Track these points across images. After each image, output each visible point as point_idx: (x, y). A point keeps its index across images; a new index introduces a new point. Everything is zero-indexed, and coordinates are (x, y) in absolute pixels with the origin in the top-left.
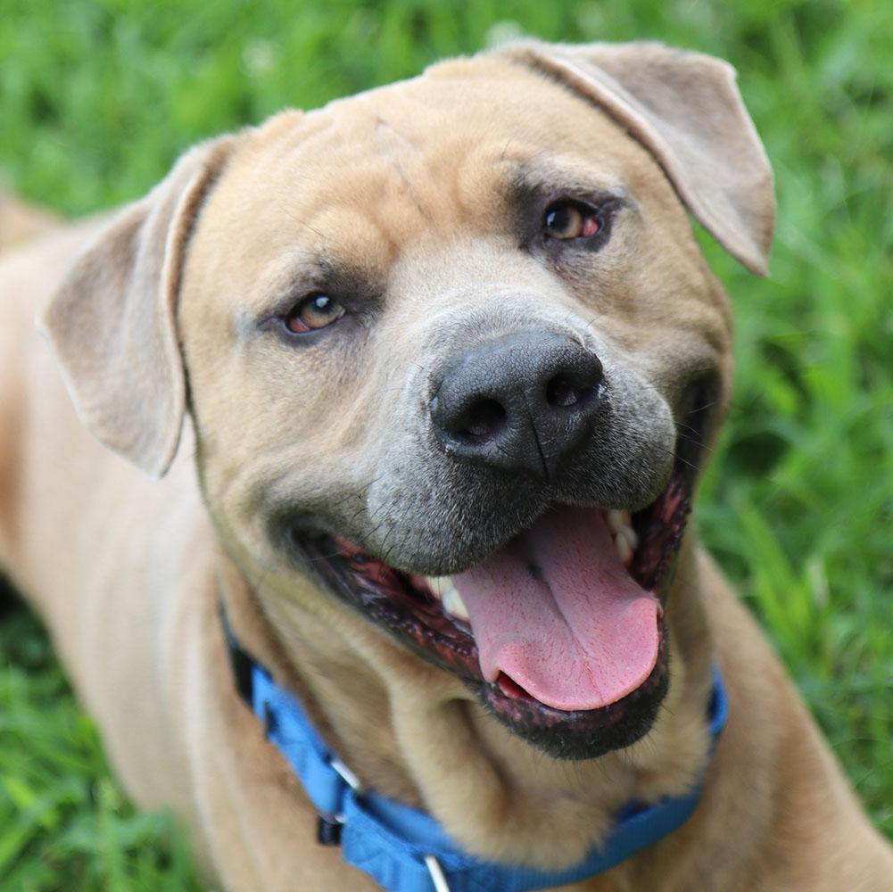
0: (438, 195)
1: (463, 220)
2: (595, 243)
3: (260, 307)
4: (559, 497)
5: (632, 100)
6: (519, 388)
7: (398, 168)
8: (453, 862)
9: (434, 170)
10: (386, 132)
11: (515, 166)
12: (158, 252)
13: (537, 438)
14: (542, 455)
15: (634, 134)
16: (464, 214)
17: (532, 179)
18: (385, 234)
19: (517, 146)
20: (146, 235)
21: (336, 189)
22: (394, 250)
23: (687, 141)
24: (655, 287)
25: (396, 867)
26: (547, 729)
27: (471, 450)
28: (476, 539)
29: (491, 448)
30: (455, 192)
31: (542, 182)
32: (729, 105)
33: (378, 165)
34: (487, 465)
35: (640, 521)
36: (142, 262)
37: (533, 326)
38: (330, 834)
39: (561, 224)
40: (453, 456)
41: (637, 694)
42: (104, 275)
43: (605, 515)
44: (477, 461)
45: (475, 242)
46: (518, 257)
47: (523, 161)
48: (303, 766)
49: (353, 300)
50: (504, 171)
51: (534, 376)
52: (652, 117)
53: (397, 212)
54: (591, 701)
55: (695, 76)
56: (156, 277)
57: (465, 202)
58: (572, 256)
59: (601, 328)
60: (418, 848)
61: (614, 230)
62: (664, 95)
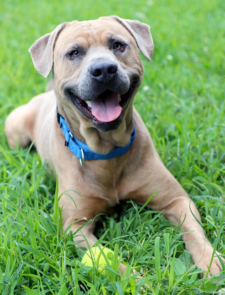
0: (98, 38)
1: (101, 43)
2: (122, 51)
3: (67, 52)
4: (108, 88)
5: (132, 29)
6: (104, 69)
7: (92, 33)
8: (86, 151)
9: (98, 34)
10: (91, 27)
11: (111, 35)
12: (52, 40)
13: (106, 77)
14: (106, 81)
15: (132, 35)
16: (101, 42)
17: (113, 38)
18: (88, 43)
19: (112, 32)
20: (50, 38)
21: (81, 34)
22: (89, 46)
23: (140, 38)
24: (130, 61)
25: (76, 150)
26: (101, 124)
27: (95, 78)
28: (94, 93)
29: (98, 78)
30: (100, 38)
31: (115, 39)
32: (148, 33)
33: (89, 32)
34: (97, 81)
35: (122, 97)
36: (49, 42)
37: (108, 60)
38: (67, 144)
39: (117, 46)
40: (92, 78)
41: (116, 120)
42: (42, 44)
43: (117, 94)
44: (96, 79)
45: (102, 47)
46: (109, 50)
47: (112, 35)
48: (65, 133)
49: (81, 52)
50: (109, 36)
51: (107, 67)
52: (135, 32)
53: (91, 39)
54: (106, 121)
55: (143, 27)
56: (51, 44)
57: (102, 40)
58: (118, 52)
59: (120, 64)
60: (80, 147)
61: (126, 50)
62: (137, 29)
